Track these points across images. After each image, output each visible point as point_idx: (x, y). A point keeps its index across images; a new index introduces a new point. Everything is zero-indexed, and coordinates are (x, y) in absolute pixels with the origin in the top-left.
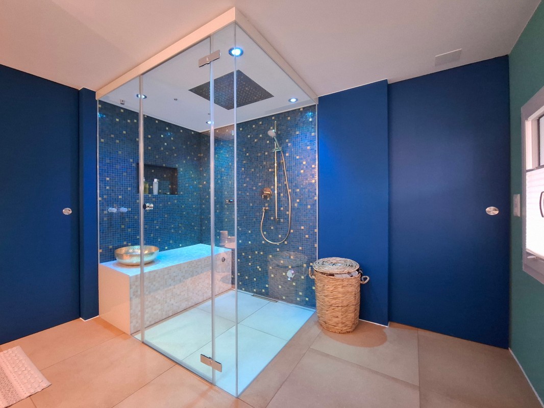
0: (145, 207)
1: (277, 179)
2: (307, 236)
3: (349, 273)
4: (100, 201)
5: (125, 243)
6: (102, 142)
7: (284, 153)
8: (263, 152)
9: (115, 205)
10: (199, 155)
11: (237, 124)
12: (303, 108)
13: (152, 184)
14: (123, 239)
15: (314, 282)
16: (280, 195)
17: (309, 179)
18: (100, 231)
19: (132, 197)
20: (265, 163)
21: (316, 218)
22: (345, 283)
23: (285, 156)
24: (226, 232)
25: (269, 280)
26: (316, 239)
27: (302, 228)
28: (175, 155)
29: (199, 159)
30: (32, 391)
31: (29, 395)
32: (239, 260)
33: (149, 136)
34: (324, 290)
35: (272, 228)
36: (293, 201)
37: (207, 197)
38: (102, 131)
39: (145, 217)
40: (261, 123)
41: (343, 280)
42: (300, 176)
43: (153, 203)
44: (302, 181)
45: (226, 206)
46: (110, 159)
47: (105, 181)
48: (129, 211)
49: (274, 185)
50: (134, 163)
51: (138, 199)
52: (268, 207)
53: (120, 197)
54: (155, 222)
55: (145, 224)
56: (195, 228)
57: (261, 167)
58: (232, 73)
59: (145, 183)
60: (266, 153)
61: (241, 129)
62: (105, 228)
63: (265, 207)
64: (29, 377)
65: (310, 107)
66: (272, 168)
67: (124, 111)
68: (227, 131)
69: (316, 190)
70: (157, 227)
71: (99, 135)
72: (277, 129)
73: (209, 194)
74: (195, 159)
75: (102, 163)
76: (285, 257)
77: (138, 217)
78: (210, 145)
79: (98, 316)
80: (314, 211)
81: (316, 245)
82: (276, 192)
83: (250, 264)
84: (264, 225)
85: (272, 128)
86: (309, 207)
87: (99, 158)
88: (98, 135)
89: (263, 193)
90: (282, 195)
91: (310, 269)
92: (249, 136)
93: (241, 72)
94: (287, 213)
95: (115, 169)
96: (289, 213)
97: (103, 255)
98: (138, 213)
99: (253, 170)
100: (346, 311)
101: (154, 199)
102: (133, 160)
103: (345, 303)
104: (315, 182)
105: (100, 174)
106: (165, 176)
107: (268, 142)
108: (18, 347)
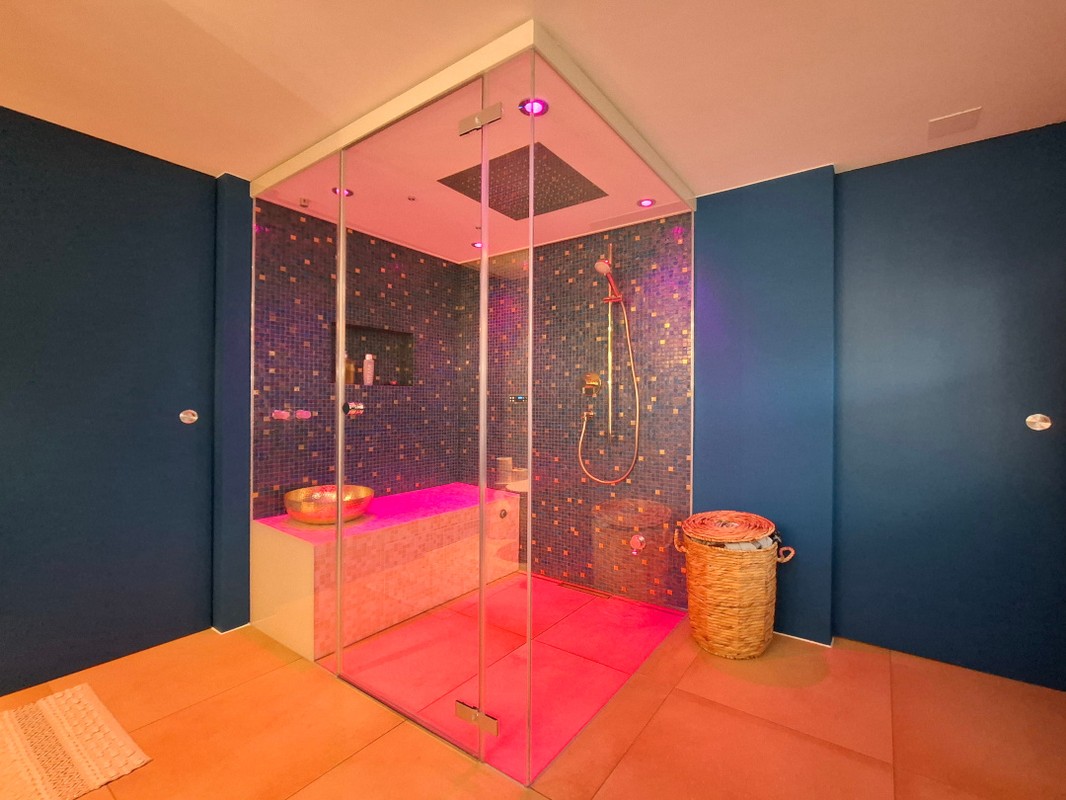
0: (346, 408)
1: (613, 357)
2: (671, 469)
3: (754, 541)
4: (256, 396)
5: (306, 480)
6: (263, 281)
7: (628, 305)
8: (585, 303)
9: (286, 406)
10: (457, 308)
11: (535, 249)
12: (667, 219)
13: (360, 365)
14: (301, 472)
15: (684, 557)
16: (617, 388)
17: (676, 357)
18: (255, 455)
19: (320, 390)
20: (588, 325)
21: (689, 433)
22: (747, 561)
23: (628, 311)
24: (509, 460)
25: (595, 554)
26: (689, 475)
27: (662, 452)
28: (409, 307)
29: (457, 316)
30: (113, 774)
31: (106, 780)
32: (534, 515)
33: (358, 271)
34: (705, 574)
35: (602, 452)
36: (644, 399)
37: (472, 390)
38: (261, 260)
39: (347, 429)
40: (581, 246)
41: (742, 555)
42: (659, 350)
43: (364, 402)
44: (663, 360)
45: (509, 409)
46: (278, 315)
47: (267, 357)
48: (316, 417)
49: (607, 368)
50: (325, 322)
51: (333, 394)
52: (594, 410)
53: (296, 389)
54: (367, 439)
55: (347, 442)
56: (448, 452)
57: (581, 333)
58: (526, 150)
59: (348, 361)
60: (592, 306)
61: (541, 258)
62: (266, 450)
63: (587, 411)
64: (106, 745)
65: (680, 216)
66: (602, 336)
67: (307, 220)
68: (514, 261)
69: (689, 377)
70: (371, 449)
71: (256, 267)
72: (613, 258)
73: (476, 384)
74: (449, 316)
75: (262, 322)
76: (625, 509)
77: (333, 429)
78: (479, 290)
79: (248, 624)
80: (685, 419)
81: (690, 487)
82: (610, 382)
83: (556, 523)
84: (585, 447)
85: (602, 257)
86: (676, 411)
87: (256, 312)
88: (253, 267)
89: (583, 383)
90: (622, 387)
91: (676, 534)
92: (557, 272)
93: (543, 147)
94: (632, 422)
95: (288, 333)
96: (635, 423)
97: (261, 503)
98: (333, 421)
99: (564, 338)
100: (749, 616)
101: (365, 394)
102: (325, 318)
103: (746, 601)
104: (689, 363)
105: (256, 343)
106: (388, 348)
107: (595, 284)
108: (86, 685)
